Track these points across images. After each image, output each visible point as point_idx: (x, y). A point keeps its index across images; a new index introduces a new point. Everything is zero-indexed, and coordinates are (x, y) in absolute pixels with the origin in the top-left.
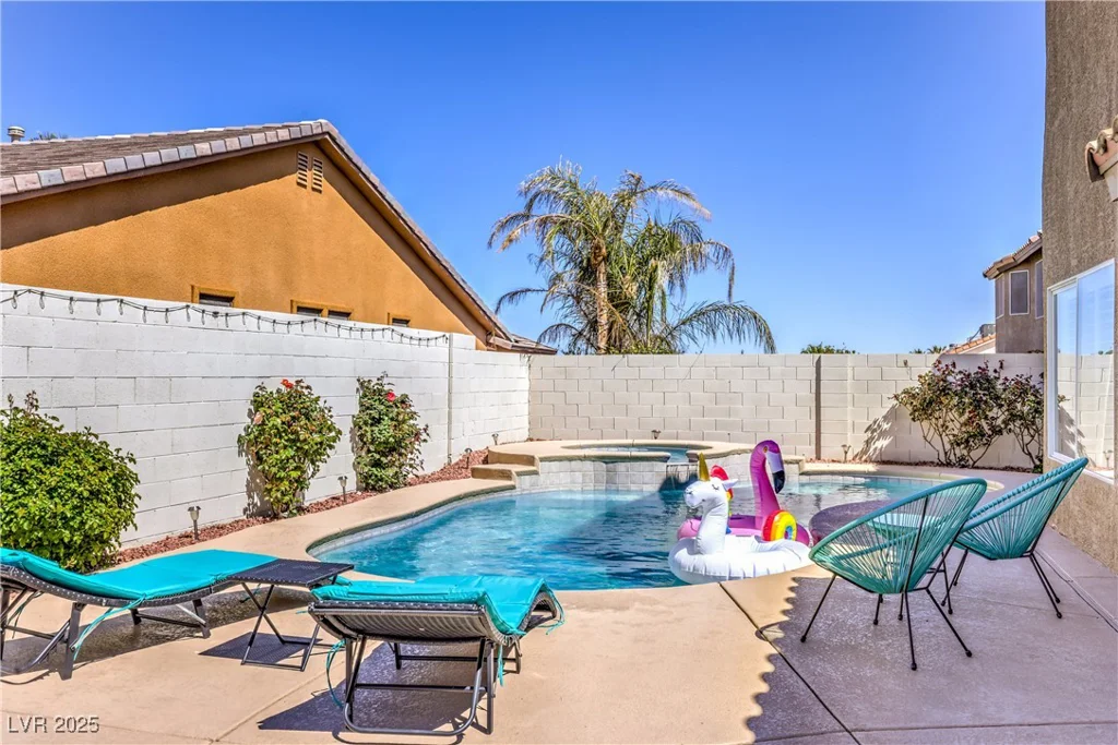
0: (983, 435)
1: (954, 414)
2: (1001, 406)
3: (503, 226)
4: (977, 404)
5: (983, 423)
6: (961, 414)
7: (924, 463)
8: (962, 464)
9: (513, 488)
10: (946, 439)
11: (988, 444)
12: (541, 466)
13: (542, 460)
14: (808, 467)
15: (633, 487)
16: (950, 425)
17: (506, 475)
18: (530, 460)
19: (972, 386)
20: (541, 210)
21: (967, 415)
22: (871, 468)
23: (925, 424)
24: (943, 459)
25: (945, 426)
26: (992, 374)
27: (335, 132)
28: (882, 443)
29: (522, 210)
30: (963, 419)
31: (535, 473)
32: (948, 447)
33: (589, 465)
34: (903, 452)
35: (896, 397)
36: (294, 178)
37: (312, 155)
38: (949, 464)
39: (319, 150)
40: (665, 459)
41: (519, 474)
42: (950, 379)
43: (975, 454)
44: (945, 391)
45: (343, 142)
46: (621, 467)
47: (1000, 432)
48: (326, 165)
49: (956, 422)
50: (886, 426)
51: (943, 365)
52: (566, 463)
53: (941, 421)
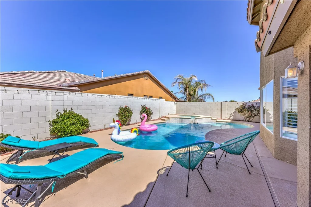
0: (252, 116)
1: (247, 112)
2: (256, 111)
3: (173, 84)
4: (251, 111)
5: (252, 114)
6: (248, 112)
7: (241, 121)
8: (248, 121)
9: (166, 122)
10: (245, 117)
11: (253, 118)
12: (170, 119)
13: (171, 118)
14: (218, 120)
15: (185, 123)
16: (246, 114)
17: (165, 120)
18: (169, 118)
19: (250, 108)
20: (178, 81)
21: (249, 113)
22: (229, 121)
23: (241, 114)
24: (244, 120)
25: (245, 114)
26: (254, 105)
27: (149, 72)
28: (232, 117)
29: (175, 81)
30: (248, 113)
31: (170, 120)
32: (245, 118)
33: (178, 119)
34: (237, 118)
35: (235, 109)
36: (144, 78)
37: (146, 75)
38: (245, 121)
39: (147, 74)
40: (191, 119)
41: (167, 120)
42: (246, 106)
43: (251, 119)
44: (244, 108)
45: (150, 73)
46: (183, 119)
47: (256, 116)
48: (149, 76)
49: (247, 114)
50: (233, 114)
51: (244, 104)
52: (175, 119)
53: (244, 113)
